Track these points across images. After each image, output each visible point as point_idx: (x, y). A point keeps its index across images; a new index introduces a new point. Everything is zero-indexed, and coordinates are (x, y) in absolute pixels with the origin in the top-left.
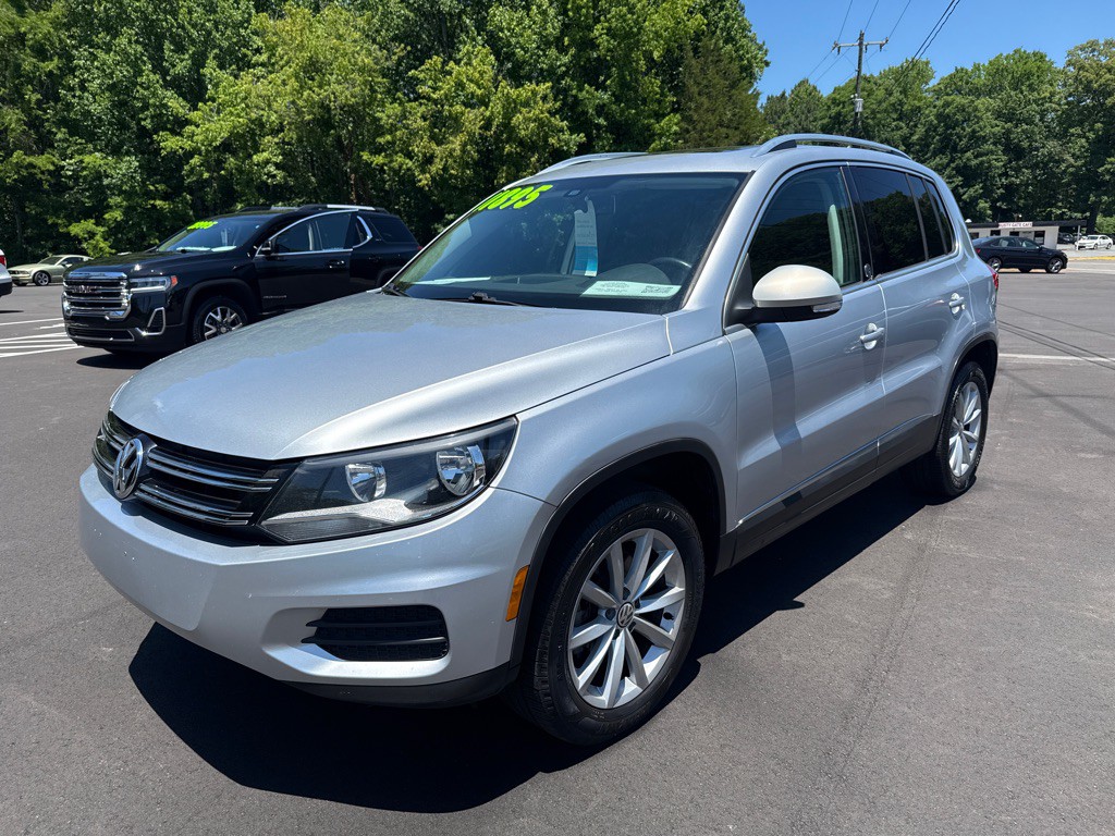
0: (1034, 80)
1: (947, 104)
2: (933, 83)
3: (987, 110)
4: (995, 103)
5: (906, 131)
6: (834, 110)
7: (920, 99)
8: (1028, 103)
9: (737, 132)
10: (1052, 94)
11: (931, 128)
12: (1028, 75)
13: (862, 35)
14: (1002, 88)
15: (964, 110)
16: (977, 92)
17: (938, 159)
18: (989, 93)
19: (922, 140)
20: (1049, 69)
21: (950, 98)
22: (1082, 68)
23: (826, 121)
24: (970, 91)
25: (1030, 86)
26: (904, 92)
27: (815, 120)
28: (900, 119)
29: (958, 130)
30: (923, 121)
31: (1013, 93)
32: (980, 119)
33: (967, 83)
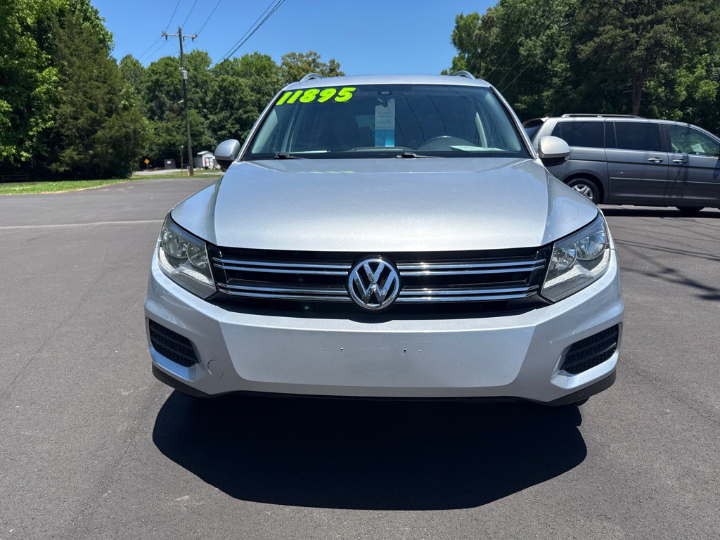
0: (267, 71)
1: (223, 80)
2: (212, 66)
3: (247, 87)
4: (250, 82)
5: (201, 94)
6: (154, 77)
7: (206, 76)
8: (267, 84)
9: (105, 85)
10: (278, 80)
11: (217, 94)
12: (264, 68)
13: (180, 31)
14: (251, 74)
15: (234, 85)
16: (236, 74)
17: (223, 113)
18: (244, 76)
19: (212, 101)
20: (274, 66)
21: (225, 77)
22: (290, 67)
23: (149, 84)
24: (234, 73)
25: (266, 74)
26: (195, 70)
27: (142, 82)
28: (196, 86)
29: (232, 96)
30: (210, 89)
31: (258, 77)
32: (243, 90)
33: (232, 68)
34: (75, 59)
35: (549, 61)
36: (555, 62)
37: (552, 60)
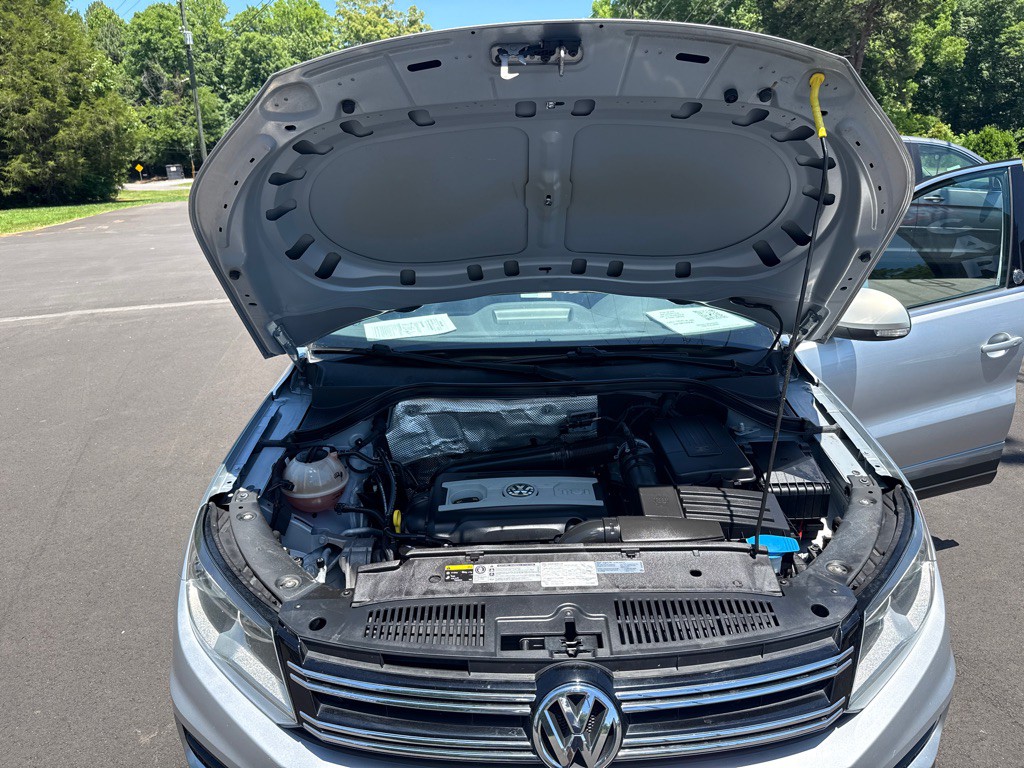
0: (315, 24)
1: (249, 40)
2: (229, 18)
3: (284, 49)
4: (290, 43)
5: (216, 62)
6: (143, 37)
7: (221, 33)
8: (315, 45)
10: (332, 39)
11: (240, 62)
12: (310, 21)
14: (291, 30)
15: (265, 47)
16: (267, 30)
17: (252, 91)
18: (281, 33)
19: (233, 72)
20: (325, 17)
21: (251, 35)
22: (350, 18)
23: (136, 47)
24: (264, 29)
25: (313, 29)
26: (204, 24)
27: (123, 44)
28: (207, 50)
29: (264, 65)
30: (229, 53)
31: (301, 35)
32: (280, 56)
33: (260, 21)
34: (12, 16)
35: (733, 11)
36: (740, 11)
37: (736, 8)
